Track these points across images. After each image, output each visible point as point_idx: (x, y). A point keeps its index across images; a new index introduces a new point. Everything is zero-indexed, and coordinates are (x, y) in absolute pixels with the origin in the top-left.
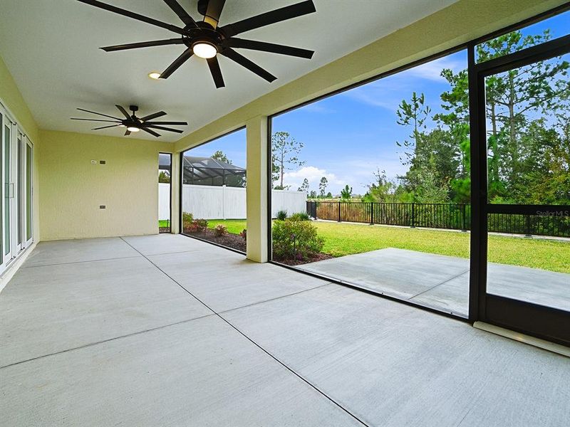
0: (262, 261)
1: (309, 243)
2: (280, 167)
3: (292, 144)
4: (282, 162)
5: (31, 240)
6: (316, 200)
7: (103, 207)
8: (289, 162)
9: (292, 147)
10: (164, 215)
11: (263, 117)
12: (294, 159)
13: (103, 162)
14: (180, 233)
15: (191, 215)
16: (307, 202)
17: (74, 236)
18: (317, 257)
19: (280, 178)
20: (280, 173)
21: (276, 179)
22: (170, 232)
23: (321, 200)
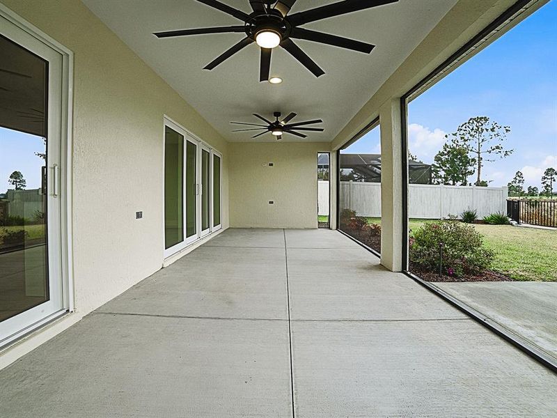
0: (394, 270)
1: (468, 256)
2: (477, 159)
3: (493, 130)
4: (479, 153)
5: (219, 226)
6: (538, 198)
7: (271, 203)
8: (490, 152)
9: (493, 133)
10: (324, 211)
11: (394, 99)
12: (497, 148)
13: (271, 165)
14: (337, 229)
15: (354, 212)
16: (509, 202)
17: (250, 226)
18: (481, 275)
19: (476, 171)
20: (477, 166)
21: (471, 173)
22: (329, 228)
23: (544, 198)
